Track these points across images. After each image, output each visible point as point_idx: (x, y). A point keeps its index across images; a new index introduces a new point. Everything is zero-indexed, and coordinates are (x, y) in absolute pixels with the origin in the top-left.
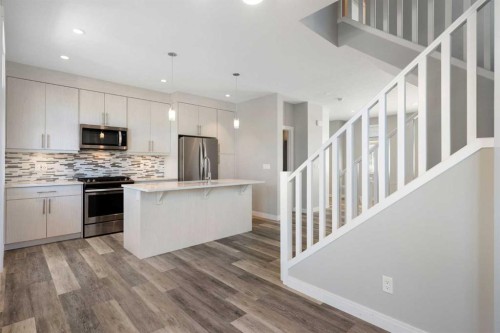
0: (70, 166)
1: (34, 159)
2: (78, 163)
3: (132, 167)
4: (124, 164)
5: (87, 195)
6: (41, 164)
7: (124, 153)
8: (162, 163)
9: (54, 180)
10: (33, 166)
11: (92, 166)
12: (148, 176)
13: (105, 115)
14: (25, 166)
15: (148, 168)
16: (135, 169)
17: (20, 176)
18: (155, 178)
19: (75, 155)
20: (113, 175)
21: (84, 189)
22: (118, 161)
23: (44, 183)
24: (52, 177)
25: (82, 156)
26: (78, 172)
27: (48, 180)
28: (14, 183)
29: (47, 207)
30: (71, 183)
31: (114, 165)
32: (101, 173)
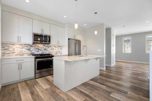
0: (29, 49)
1: (14, 47)
2: (32, 49)
3: (51, 51)
4: (48, 49)
5: (36, 61)
6: (17, 49)
7: (49, 45)
8: (61, 49)
9: (23, 55)
10: (14, 49)
11: (37, 50)
12: (56, 54)
13: (42, 30)
14: (11, 49)
15: (57, 51)
16: (52, 51)
17: (9, 54)
18: (59, 54)
19: (31, 45)
20: (45, 53)
21: (35, 59)
22: (46, 48)
23: (18, 56)
24: (22, 54)
25: (33, 46)
26: (32, 52)
27: (20, 55)
28: (6, 57)
29: (20, 67)
30: (29, 56)
31: (45, 49)
32: (40, 52)
